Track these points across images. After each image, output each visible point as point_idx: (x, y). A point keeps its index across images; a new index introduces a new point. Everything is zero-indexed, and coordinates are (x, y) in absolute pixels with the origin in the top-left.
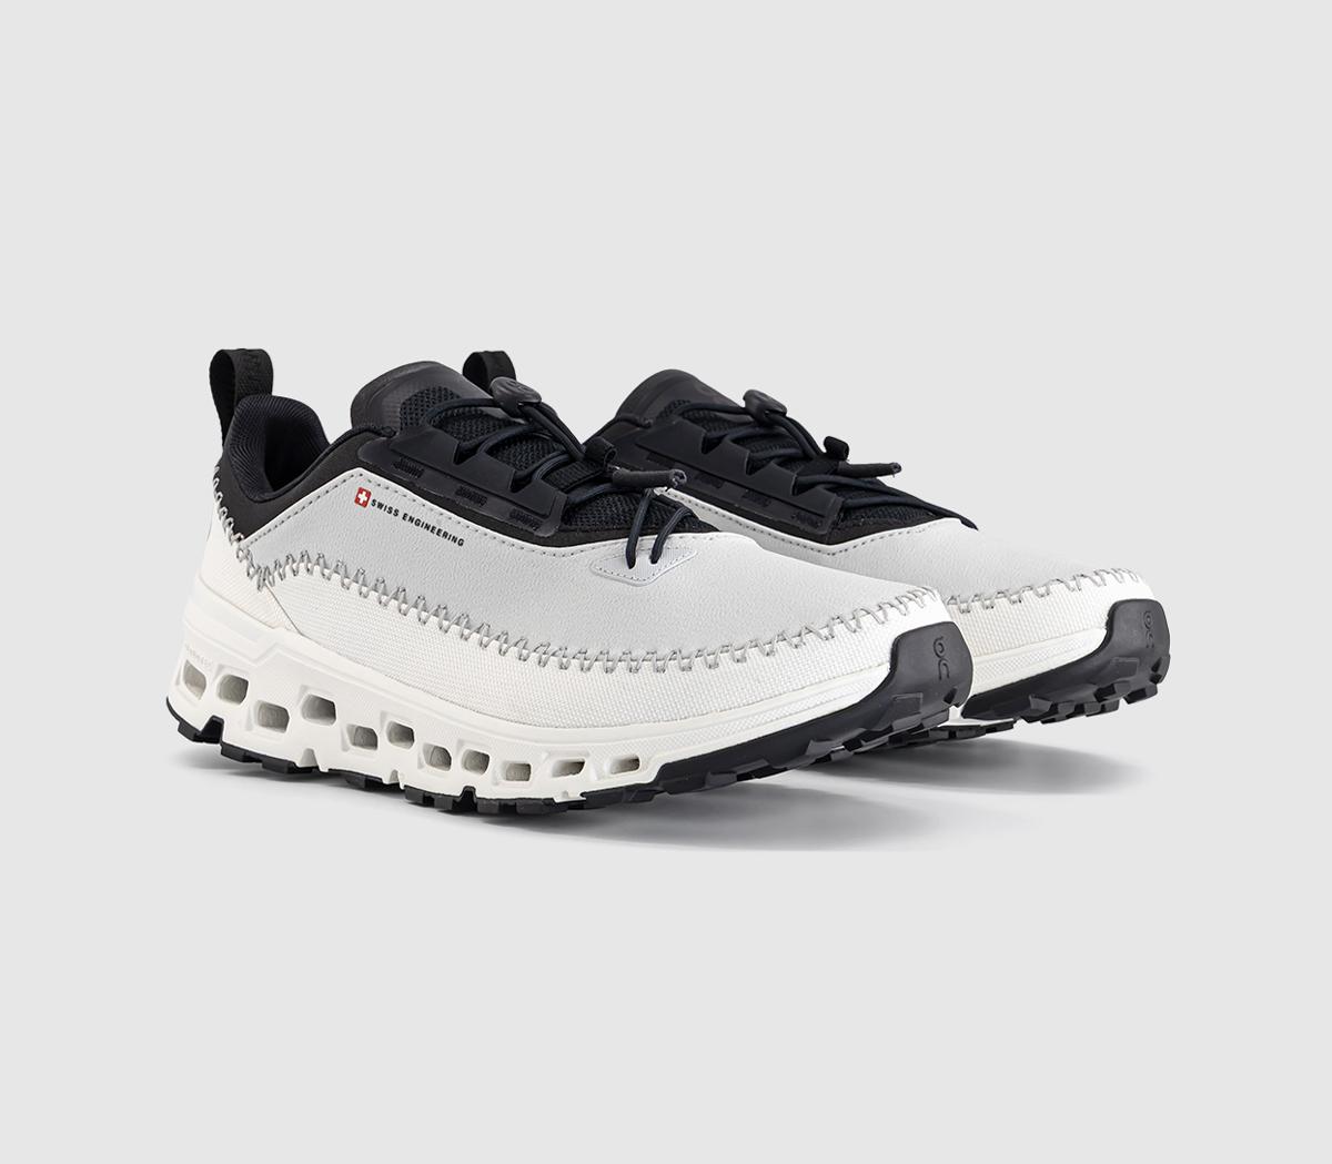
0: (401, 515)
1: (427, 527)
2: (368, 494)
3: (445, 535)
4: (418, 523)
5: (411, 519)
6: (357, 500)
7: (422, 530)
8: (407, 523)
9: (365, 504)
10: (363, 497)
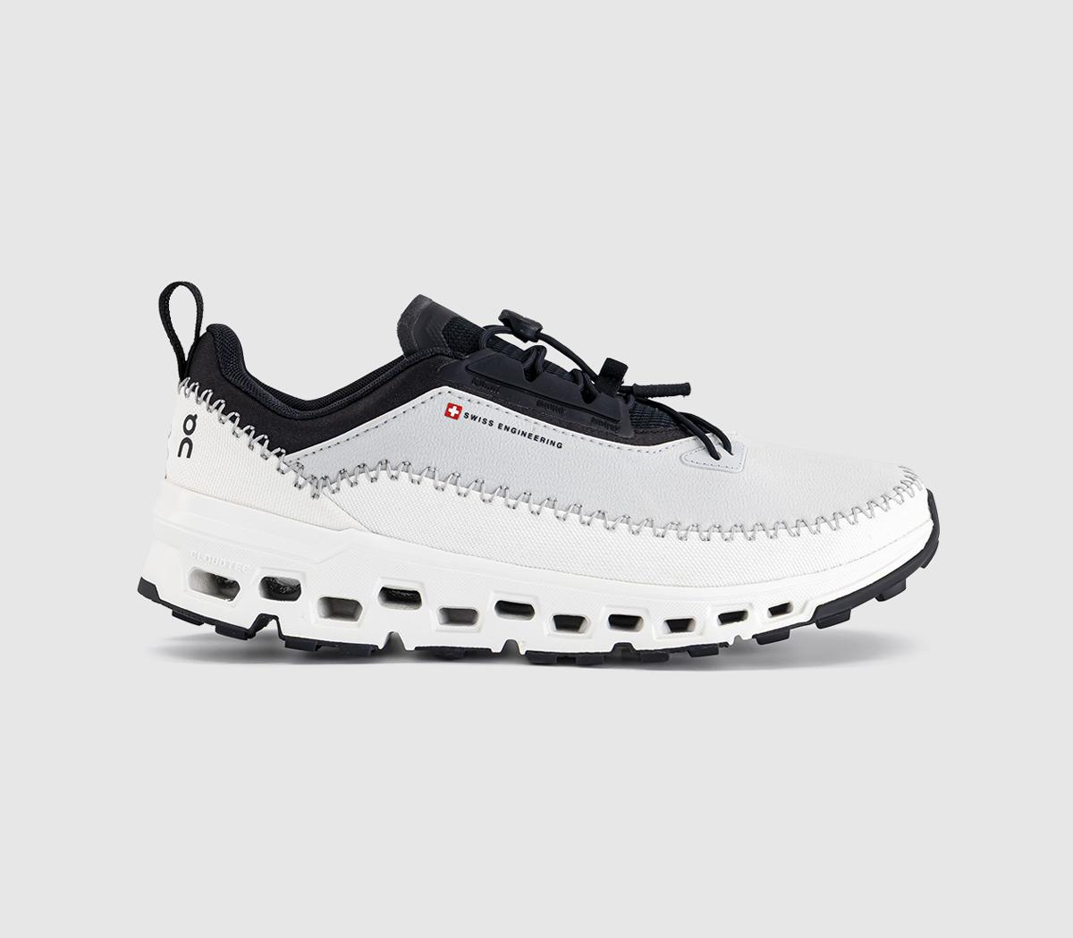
0: (496, 425)
1: (524, 434)
2: (459, 408)
3: (543, 440)
4: (514, 431)
5: (507, 428)
6: (448, 414)
7: (520, 437)
8: (503, 431)
9: (456, 417)
10: (453, 411)
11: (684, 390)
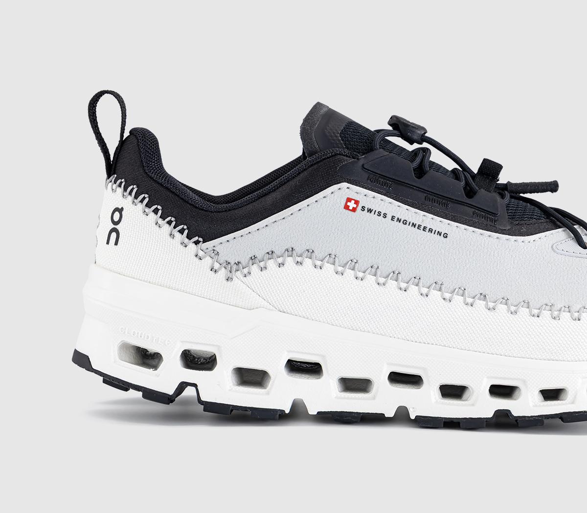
0: (389, 217)
1: (414, 225)
2: (357, 202)
3: (431, 230)
4: (405, 222)
5: (399, 220)
6: (346, 207)
7: (410, 228)
8: (395, 223)
9: (354, 210)
10: (352, 205)
11: (552, 187)
